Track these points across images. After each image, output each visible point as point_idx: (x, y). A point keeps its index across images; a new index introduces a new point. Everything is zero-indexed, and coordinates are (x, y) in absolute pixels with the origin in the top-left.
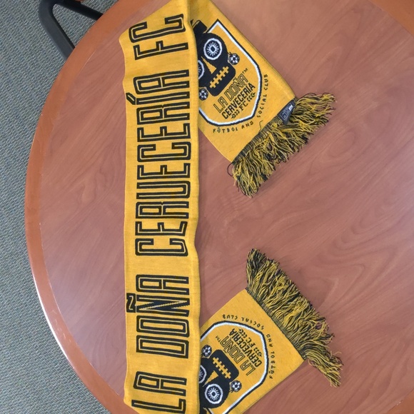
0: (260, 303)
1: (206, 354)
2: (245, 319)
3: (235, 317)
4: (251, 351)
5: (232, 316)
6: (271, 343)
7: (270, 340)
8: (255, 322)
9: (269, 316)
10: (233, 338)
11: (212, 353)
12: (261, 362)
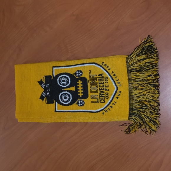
0: (129, 72)
1: (77, 75)
2: (113, 74)
3: (108, 68)
4: (104, 92)
5: (108, 66)
6: (118, 97)
7: (119, 95)
8: (118, 79)
9: (129, 82)
10: (99, 78)
11: (81, 77)
12: (104, 102)
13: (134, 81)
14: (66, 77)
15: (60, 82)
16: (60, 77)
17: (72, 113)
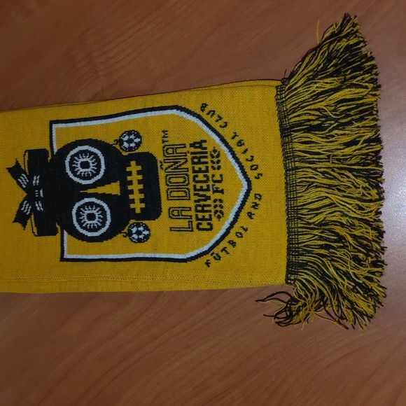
0: (286, 132)
1: (126, 145)
2: (237, 139)
3: (221, 123)
4: (209, 198)
5: (219, 116)
6: (253, 211)
7: (255, 206)
8: (252, 157)
9: (285, 165)
11: (137, 151)
12: (211, 229)
13: (303, 160)
14: (91, 153)
15: (75, 168)
17: (114, 263)
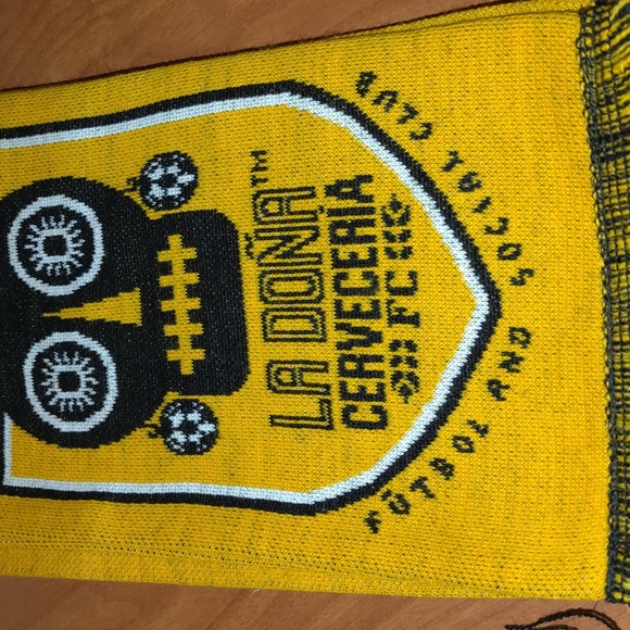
1: (157, 191)
2: (460, 171)
3: (414, 125)
4: (376, 337)
5: (407, 108)
6: (505, 377)
7: (511, 362)
8: (504, 221)
9: (605, 245)
10: (332, 212)
11: (185, 208)
12: (383, 424)
14: (71, 215)
15: (30, 253)
16: (26, 213)
17: (123, 506)
